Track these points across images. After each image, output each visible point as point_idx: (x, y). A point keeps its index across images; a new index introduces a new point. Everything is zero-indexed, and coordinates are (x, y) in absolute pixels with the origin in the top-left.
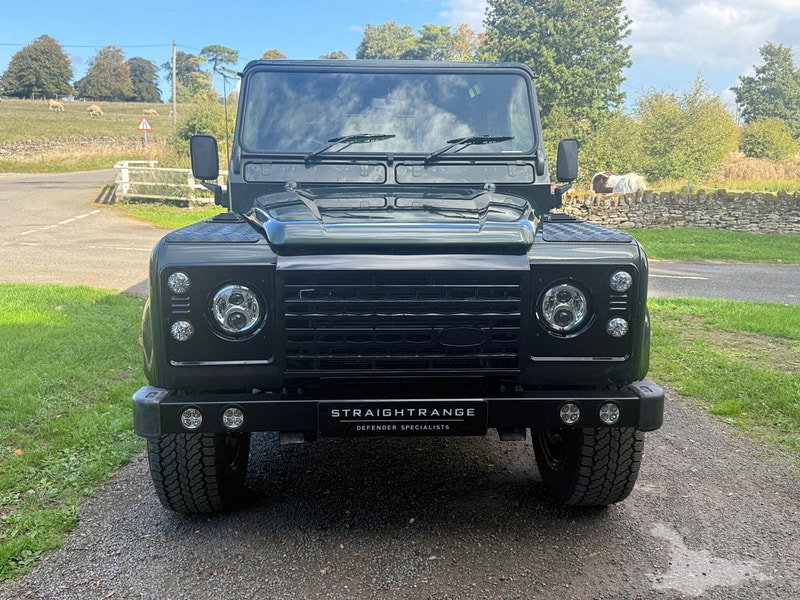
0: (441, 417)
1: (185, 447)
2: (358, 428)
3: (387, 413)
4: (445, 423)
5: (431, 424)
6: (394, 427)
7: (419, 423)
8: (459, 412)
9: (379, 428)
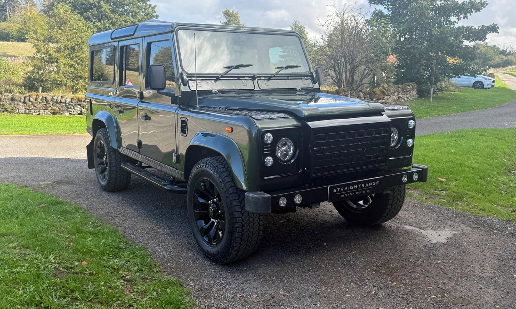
0: (369, 186)
1: (253, 223)
2: (342, 196)
3: (352, 188)
4: (369, 189)
5: (365, 190)
6: (354, 194)
7: (361, 191)
8: (374, 184)
9: (349, 195)
